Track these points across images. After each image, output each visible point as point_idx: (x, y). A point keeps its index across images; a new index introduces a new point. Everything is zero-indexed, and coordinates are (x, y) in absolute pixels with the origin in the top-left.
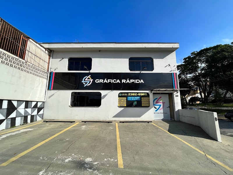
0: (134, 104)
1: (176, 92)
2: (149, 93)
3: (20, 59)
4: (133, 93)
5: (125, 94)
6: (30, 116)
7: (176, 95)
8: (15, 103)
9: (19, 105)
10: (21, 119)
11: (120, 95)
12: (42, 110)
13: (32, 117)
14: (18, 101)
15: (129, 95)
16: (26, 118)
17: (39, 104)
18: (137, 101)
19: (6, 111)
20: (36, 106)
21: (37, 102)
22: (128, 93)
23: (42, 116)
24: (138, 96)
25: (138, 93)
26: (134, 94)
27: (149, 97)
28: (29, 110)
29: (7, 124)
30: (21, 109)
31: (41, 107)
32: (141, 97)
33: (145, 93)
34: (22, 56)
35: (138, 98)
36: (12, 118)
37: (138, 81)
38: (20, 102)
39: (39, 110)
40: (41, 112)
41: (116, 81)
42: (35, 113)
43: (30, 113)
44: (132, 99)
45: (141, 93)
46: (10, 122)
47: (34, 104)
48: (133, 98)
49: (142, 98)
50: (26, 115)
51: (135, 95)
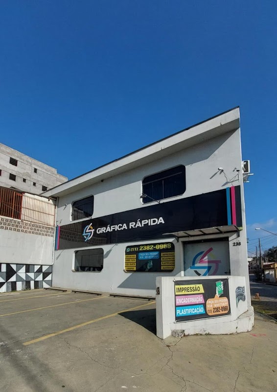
0: (148, 267)
1: (235, 235)
2: (174, 243)
3: (15, 219)
4: (146, 245)
5: (135, 248)
6: (33, 281)
7: (235, 241)
8: (14, 267)
9: (18, 269)
10: (23, 284)
11: (128, 251)
12: (50, 275)
13: (36, 283)
14: (17, 264)
15: (140, 249)
16: (28, 283)
17: (44, 269)
18: (153, 260)
19: (5, 274)
20: (40, 270)
21: (42, 266)
22: (138, 246)
23: (50, 283)
24: (155, 250)
25: (155, 245)
26: (148, 248)
27: (174, 252)
28: (32, 275)
29: (7, 287)
30: (22, 273)
31: (47, 272)
32: (160, 251)
33: (167, 243)
34: (18, 216)
35: (156, 253)
36: (12, 282)
37: (154, 221)
38: (19, 265)
39: (45, 275)
40: (49, 278)
41: (122, 227)
42: (40, 278)
43: (33, 278)
44: (146, 257)
45: (159, 244)
46: (10, 286)
47: (37, 268)
48: (147, 254)
49: (162, 254)
50: (27, 280)
51: (151, 249)
